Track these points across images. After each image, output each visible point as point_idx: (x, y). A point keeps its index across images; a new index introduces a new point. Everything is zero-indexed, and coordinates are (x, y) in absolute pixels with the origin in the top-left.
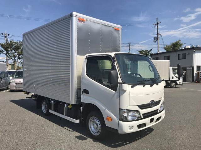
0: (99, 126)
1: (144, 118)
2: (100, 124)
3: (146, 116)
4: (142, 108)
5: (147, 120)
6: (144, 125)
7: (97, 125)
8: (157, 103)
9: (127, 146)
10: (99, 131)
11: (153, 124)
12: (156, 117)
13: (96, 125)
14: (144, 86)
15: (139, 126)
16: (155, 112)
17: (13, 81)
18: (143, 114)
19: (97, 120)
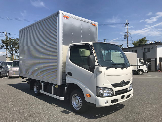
0: (80, 102)
1: (117, 94)
2: (81, 100)
3: (118, 93)
4: (115, 86)
5: (119, 97)
6: (117, 100)
7: (79, 101)
8: (127, 83)
9: (102, 118)
10: (80, 106)
11: (124, 100)
12: (126, 94)
13: (77, 101)
14: (116, 69)
15: (113, 101)
16: (126, 91)
17: (11, 69)
18: (116, 92)
19: (78, 97)
